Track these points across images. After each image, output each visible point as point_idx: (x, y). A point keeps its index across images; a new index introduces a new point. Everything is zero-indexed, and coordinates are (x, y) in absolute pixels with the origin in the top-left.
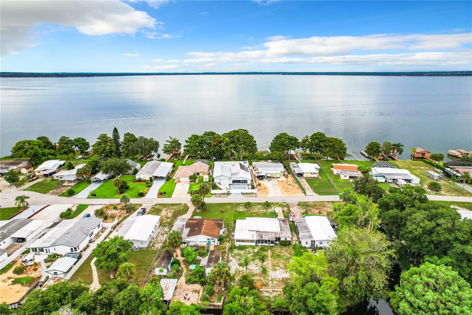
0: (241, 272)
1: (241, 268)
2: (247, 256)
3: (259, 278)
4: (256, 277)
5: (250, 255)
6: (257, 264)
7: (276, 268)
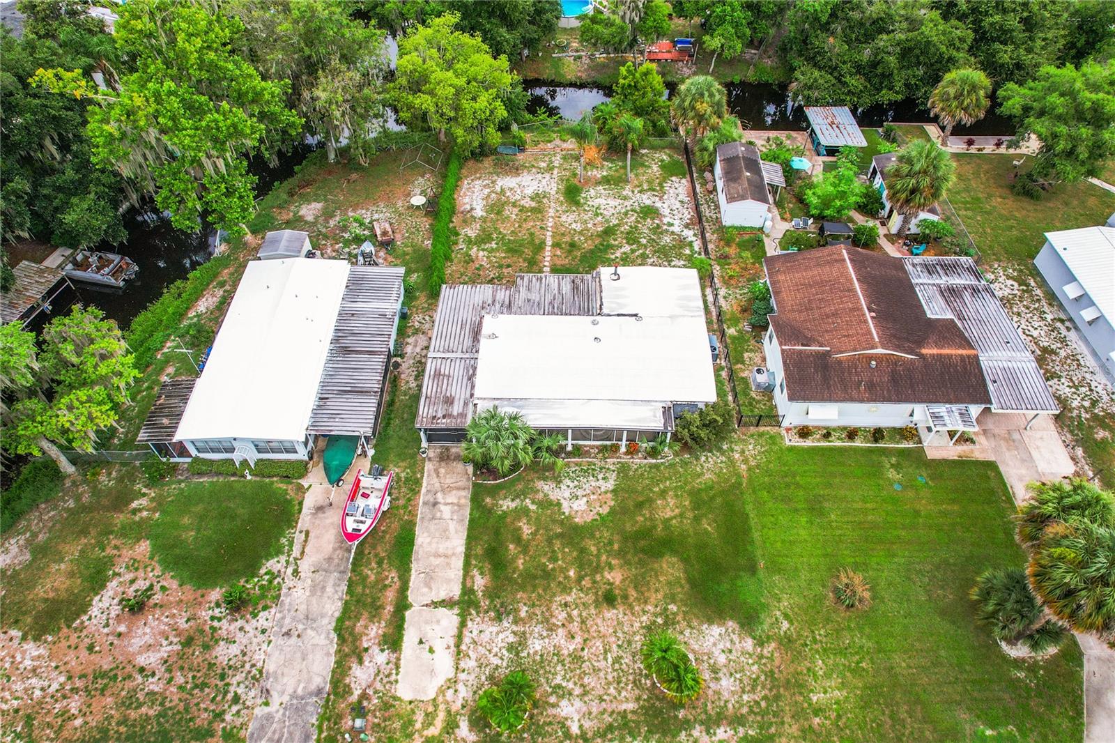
0: (645, 187)
1: (648, 202)
2: (634, 246)
3: (589, 173)
4: (599, 176)
5: (623, 250)
6: (597, 215)
7: (533, 204)
